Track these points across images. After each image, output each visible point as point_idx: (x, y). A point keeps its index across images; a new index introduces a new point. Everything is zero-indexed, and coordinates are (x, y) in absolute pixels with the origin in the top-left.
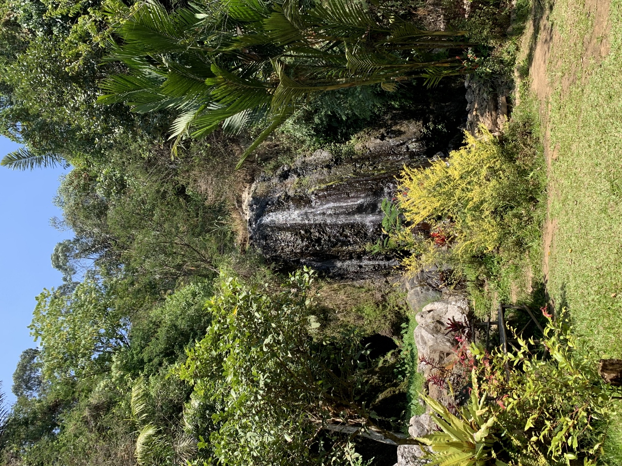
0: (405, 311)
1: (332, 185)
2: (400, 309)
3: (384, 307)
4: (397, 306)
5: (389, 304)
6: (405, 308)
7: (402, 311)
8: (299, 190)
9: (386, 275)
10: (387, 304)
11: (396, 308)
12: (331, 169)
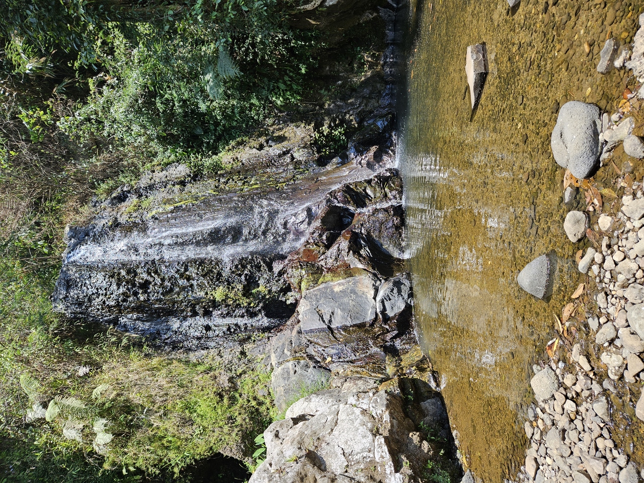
0: (268, 409)
1: (181, 206)
2: (260, 404)
3: (233, 400)
4: (255, 398)
5: (240, 396)
6: (268, 401)
7: (262, 409)
8: (134, 215)
9: (242, 342)
10: (237, 395)
11: (254, 403)
12: (185, 186)
